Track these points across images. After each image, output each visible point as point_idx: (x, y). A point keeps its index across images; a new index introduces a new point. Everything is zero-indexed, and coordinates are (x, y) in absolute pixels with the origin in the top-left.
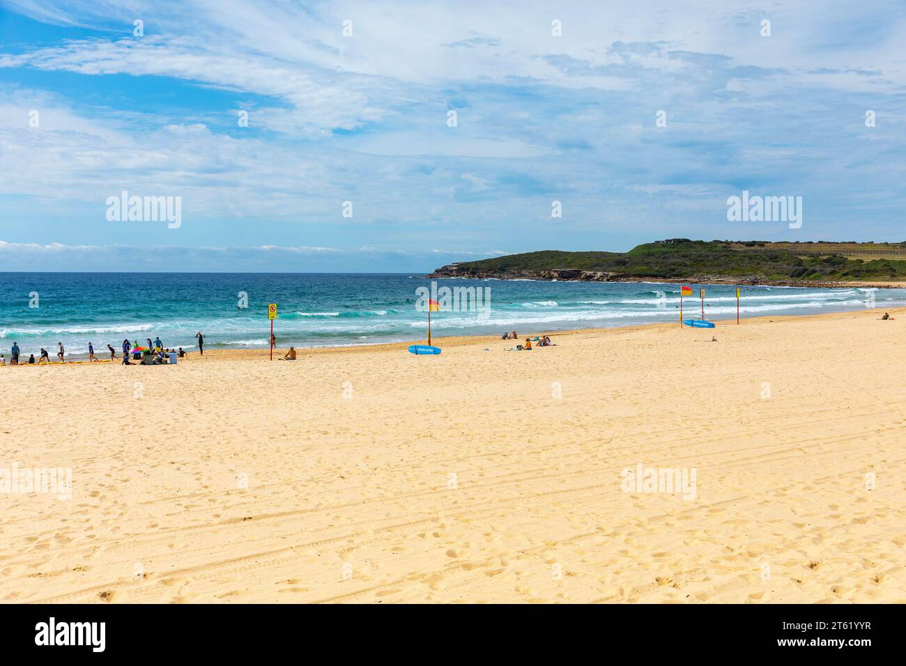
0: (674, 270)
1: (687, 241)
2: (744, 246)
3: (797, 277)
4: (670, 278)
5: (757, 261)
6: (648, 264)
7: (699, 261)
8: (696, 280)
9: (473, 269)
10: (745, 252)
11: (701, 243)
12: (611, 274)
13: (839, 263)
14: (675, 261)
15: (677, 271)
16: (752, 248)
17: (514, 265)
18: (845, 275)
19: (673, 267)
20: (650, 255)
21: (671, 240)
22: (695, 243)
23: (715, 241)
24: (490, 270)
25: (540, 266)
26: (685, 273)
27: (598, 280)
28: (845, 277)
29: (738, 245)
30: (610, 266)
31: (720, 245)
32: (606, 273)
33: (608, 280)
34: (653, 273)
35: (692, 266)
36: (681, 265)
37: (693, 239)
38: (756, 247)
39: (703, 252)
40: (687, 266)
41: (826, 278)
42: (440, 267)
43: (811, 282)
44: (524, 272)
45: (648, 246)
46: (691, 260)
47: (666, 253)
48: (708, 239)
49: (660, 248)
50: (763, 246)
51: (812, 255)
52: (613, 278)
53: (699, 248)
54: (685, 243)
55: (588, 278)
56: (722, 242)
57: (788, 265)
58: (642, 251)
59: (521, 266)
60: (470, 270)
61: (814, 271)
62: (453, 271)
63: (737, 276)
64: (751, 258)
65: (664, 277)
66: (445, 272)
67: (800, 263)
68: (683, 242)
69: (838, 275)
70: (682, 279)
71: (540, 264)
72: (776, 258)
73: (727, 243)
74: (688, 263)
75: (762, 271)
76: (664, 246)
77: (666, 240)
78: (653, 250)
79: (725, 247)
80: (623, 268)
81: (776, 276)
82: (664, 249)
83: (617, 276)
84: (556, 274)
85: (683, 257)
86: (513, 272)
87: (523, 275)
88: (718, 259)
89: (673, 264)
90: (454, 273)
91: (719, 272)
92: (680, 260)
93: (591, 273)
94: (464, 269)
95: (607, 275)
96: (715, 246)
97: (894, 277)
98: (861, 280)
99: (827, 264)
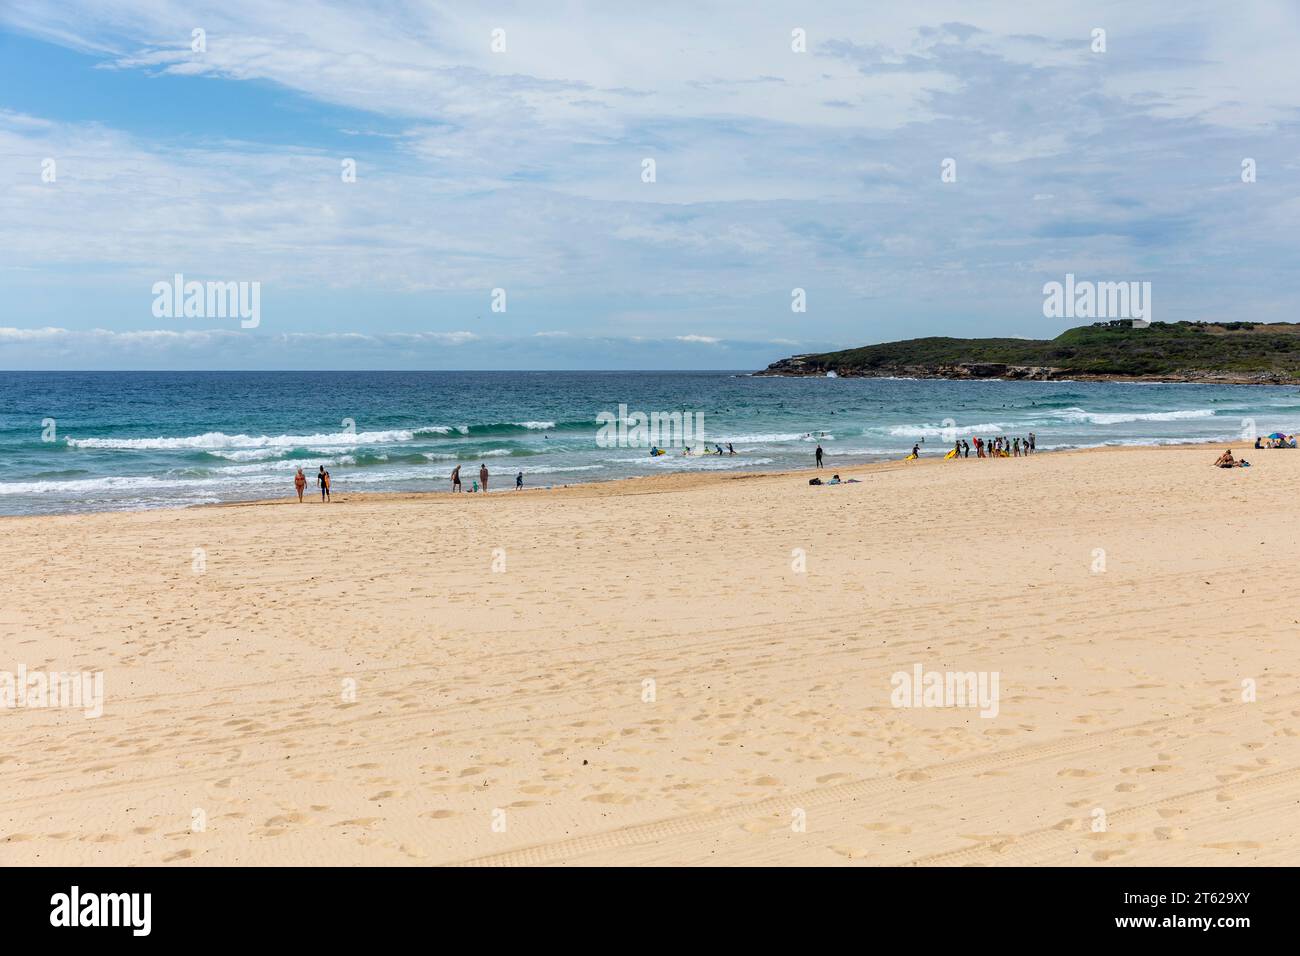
0: (1146, 364)
2: (1226, 330)
4: (1140, 375)
5: (1258, 351)
6: (1105, 356)
7: (1178, 351)
8: (1183, 378)
9: (831, 364)
11: (1160, 324)
12: (1053, 370)
14: (1143, 350)
15: (1151, 365)
16: (1236, 332)
17: (892, 358)
19: (1145, 360)
20: (1088, 343)
21: (1119, 322)
22: (1152, 324)
23: (1180, 322)
24: (856, 366)
25: (932, 359)
26: (1162, 369)
27: (1033, 378)
29: (1216, 327)
30: (1049, 359)
31: (1189, 328)
32: (1046, 369)
33: (1049, 379)
34: (1116, 368)
35: (1168, 358)
36: (1153, 356)
38: (1241, 331)
39: (1169, 337)
40: (1160, 358)
42: (775, 360)
44: (908, 368)
45: (1084, 330)
46: (1165, 349)
47: (1114, 340)
48: (1170, 320)
49: (1106, 333)
50: (1253, 329)
52: (1055, 376)
53: (1164, 332)
55: (1019, 376)
56: (1191, 324)
58: (1077, 338)
59: (903, 359)
60: (826, 365)
62: (798, 366)
64: (1246, 347)
65: (1132, 374)
66: (784, 367)
68: (1132, 323)
70: (1160, 377)
71: (932, 356)
73: (1199, 324)
74: (1162, 354)
75: (1277, 365)
76: (1108, 330)
77: (1111, 322)
78: (1094, 336)
79: (1197, 331)
80: (1068, 361)
82: (1109, 335)
83: (1063, 373)
84: (966, 370)
85: (1148, 345)
86: (890, 367)
87: (907, 372)
88: (1201, 348)
89: (1143, 355)
90: (800, 369)
91: (1214, 367)
92: (1150, 350)
93: (1022, 368)
94: (815, 364)
95: (1046, 372)
96: (1184, 330)
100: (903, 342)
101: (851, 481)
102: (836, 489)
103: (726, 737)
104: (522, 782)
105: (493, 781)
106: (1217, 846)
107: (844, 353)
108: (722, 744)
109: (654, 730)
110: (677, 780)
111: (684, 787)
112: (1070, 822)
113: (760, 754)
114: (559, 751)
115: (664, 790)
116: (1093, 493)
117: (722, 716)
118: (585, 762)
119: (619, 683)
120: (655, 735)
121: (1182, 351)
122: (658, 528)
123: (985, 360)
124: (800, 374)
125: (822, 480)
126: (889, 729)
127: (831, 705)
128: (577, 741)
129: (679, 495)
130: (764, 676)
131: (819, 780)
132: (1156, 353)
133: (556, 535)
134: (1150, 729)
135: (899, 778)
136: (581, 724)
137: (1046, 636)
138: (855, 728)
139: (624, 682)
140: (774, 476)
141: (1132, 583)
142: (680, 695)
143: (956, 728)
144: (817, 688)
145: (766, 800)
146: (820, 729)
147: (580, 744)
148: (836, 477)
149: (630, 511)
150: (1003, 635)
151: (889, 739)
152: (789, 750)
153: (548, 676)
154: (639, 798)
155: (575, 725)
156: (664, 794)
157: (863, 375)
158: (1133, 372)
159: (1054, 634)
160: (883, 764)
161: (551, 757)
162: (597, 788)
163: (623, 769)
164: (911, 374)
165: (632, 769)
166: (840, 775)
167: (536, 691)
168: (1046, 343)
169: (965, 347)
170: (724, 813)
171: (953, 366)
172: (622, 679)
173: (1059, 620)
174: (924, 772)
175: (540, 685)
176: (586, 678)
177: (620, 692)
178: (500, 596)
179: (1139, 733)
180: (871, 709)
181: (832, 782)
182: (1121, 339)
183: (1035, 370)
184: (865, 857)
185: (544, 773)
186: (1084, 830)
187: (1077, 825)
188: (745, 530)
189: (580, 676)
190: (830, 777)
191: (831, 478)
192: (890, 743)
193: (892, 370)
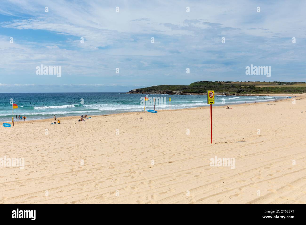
1: (207, 81)
2: (225, 83)
3: (239, 92)
4: (200, 93)
5: (227, 88)
6: (193, 89)
7: (210, 88)
9: (140, 91)
10: (225, 85)
11: (212, 82)
12: (182, 92)
13: (253, 88)
16: (228, 84)
17: (153, 90)
18: (253, 92)
19: (201, 90)
22: (210, 82)
24: (146, 91)
25: (161, 90)
26: (205, 92)
28: (254, 93)
29: (223, 82)
30: (182, 90)
34: (195, 92)
36: (204, 89)
37: (209, 81)
38: (229, 83)
40: (205, 89)
41: (248, 93)
42: (131, 90)
43: (243, 94)
44: (156, 92)
45: (195, 83)
46: (207, 87)
47: (200, 85)
48: (214, 81)
49: (199, 84)
50: (231, 83)
51: (245, 86)
53: (211, 84)
54: (207, 82)
56: (218, 82)
57: (237, 89)
58: (193, 85)
59: (155, 90)
61: (244, 91)
62: (134, 91)
63: (220, 92)
64: (226, 87)
66: (132, 92)
67: (241, 88)
68: (206, 82)
69: (251, 92)
71: (161, 89)
73: (220, 82)
74: (206, 88)
75: (228, 91)
77: (201, 81)
78: (197, 84)
79: (219, 83)
80: (185, 90)
81: (232, 92)
83: (184, 93)
84: (165, 92)
86: (153, 91)
88: (216, 87)
89: (202, 89)
90: (135, 92)
93: (175, 92)
94: (138, 91)
95: (180, 93)
96: (216, 83)
97: (268, 93)
98: (258, 93)
99: (249, 89)
107: (143, 89)
123: (169, 90)
132: (205, 88)
164: (156, 93)
171: (163, 91)
183: (178, 92)
193: (153, 92)
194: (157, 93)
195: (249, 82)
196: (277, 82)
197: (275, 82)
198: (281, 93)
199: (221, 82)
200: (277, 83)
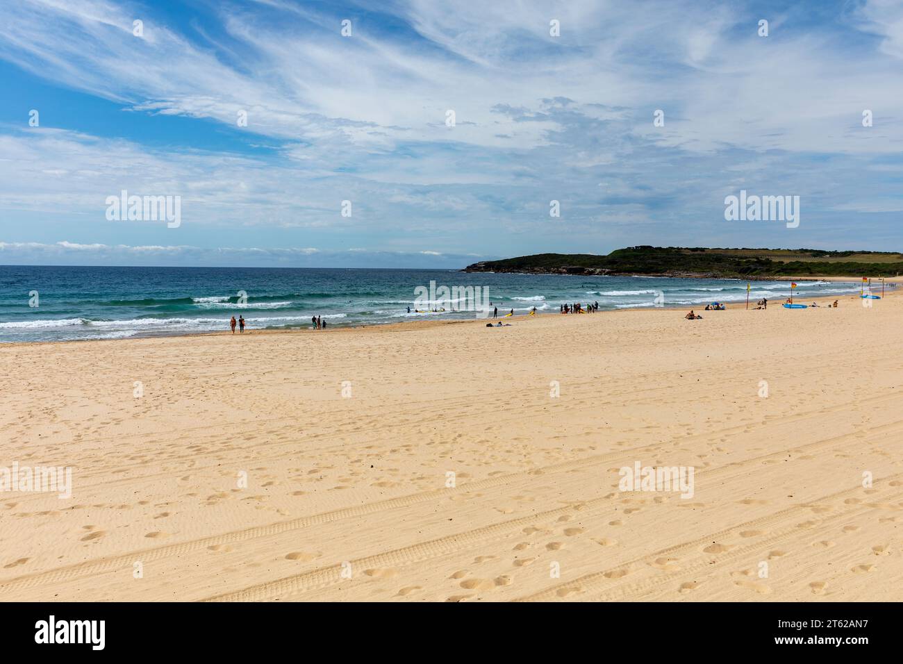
0: (652, 268)
1: (650, 247)
2: (691, 251)
3: (743, 273)
5: (706, 262)
6: (633, 264)
7: (666, 262)
8: (670, 275)
9: (498, 267)
11: (660, 249)
12: (607, 270)
14: (651, 261)
15: (655, 268)
16: (696, 253)
18: (777, 272)
19: (652, 266)
20: (624, 257)
21: (639, 247)
22: (656, 248)
24: (510, 267)
25: (548, 264)
26: (660, 270)
29: (687, 250)
30: (605, 264)
33: (605, 275)
34: (637, 269)
35: (663, 265)
36: (654, 264)
37: (654, 246)
38: (699, 252)
40: (660, 265)
42: (470, 264)
43: (756, 277)
44: (536, 269)
45: (623, 250)
47: (637, 256)
48: (665, 246)
52: (608, 273)
53: (660, 252)
55: (591, 273)
56: (675, 248)
57: (731, 264)
58: (619, 254)
59: (533, 264)
61: (755, 270)
62: (481, 267)
64: (701, 260)
66: (473, 268)
67: (738, 264)
68: (648, 248)
69: (773, 272)
70: (660, 274)
72: (720, 259)
73: (678, 248)
74: (660, 263)
75: (716, 269)
77: (636, 247)
78: (627, 254)
79: (677, 252)
80: (615, 266)
81: (727, 272)
82: (634, 253)
84: (564, 270)
85: (653, 258)
86: (527, 268)
87: (535, 271)
88: (679, 260)
89: (651, 264)
90: (482, 269)
91: (686, 270)
92: (654, 261)
93: (592, 269)
94: (489, 266)
95: (604, 271)
96: (671, 251)
97: (812, 274)
98: (790, 275)
99: (758, 265)
100: (534, 256)
101: (507, 325)
102: (500, 329)
103: (443, 453)
104: (340, 477)
105: (325, 476)
106: (684, 506)
108: (441, 457)
109: (407, 450)
110: (418, 475)
111: (422, 478)
112: (613, 495)
113: (460, 461)
114: (359, 461)
115: (411, 480)
116: (626, 331)
117: (441, 443)
118: (372, 466)
119: (390, 426)
120: (408, 453)
121: (670, 261)
122: (410, 348)
123: (574, 265)
124: (482, 271)
125: (493, 324)
126: (524, 449)
127: (496, 437)
128: (368, 456)
129: (421, 331)
130: (463, 423)
131: (489, 474)
132: (657, 263)
133: (359, 351)
134: (653, 448)
135: (529, 473)
136: (370, 447)
137: (603, 402)
138: (507, 448)
139: (392, 426)
140: (469, 322)
141: (645, 376)
142: (420, 432)
143: (558, 449)
144: (489, 428)
145: (463, 485)
146: (490, 449)
147: (370, 457)
148: (500, 323)
149: (396, 340)
150: (581, 402)
151: (524, 454)
152: (475, 460)
153: (354, 423)
154: (399, 484)
155: (367, 448)
156: (412, 482)
157: (514, 272)
158: (647, 271)
159: (606, 401)
160: (521, 466)
161: (355, 464)
162: (378, 479)
163: (391, 470)
165: (396, 470)
166: (500, 472)
167: (348, 431)
168: (604, 257)
169: (563, 259)
170: (441, 491)
171: (558, 268)
172: (391, 424)
173: (609, 394)
174: (542, 470)
175: (350, 427)
176: (372, 424)
177: (390, 431)
178: (330, 382)
179: (647, 450)
180: (516, 439)
181: (496, 476)
182: (641, 255)
183: (598, 270)
184: (512, 513)
185: (351, 472)
186: (620, 498)
187: (616, 496)
188: (453, 350)
189: (370, 422)
190: (495, 473)
191: (497, 324)
192: (525, 456)
193: (528, 270)
194: (538, 271)
195: (743, 249)
196: (806, 251)
197: (803, 251)
198: (842, 275)
199: (682, 248)
200: (808, 254)
